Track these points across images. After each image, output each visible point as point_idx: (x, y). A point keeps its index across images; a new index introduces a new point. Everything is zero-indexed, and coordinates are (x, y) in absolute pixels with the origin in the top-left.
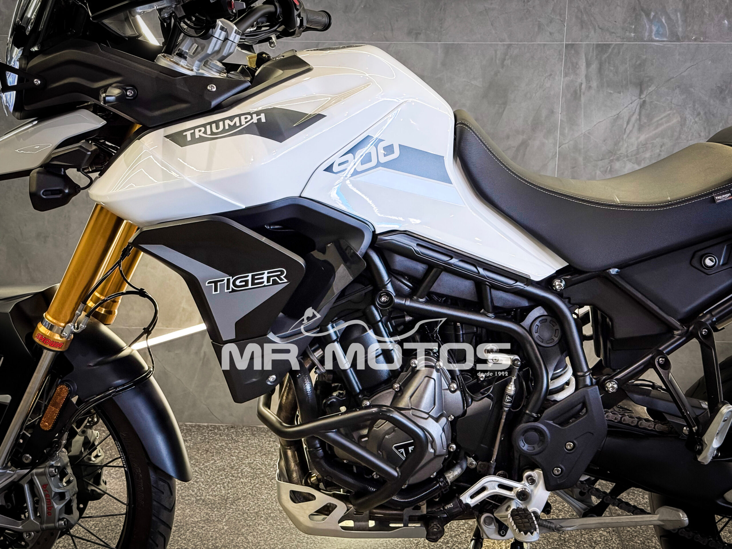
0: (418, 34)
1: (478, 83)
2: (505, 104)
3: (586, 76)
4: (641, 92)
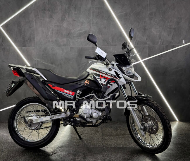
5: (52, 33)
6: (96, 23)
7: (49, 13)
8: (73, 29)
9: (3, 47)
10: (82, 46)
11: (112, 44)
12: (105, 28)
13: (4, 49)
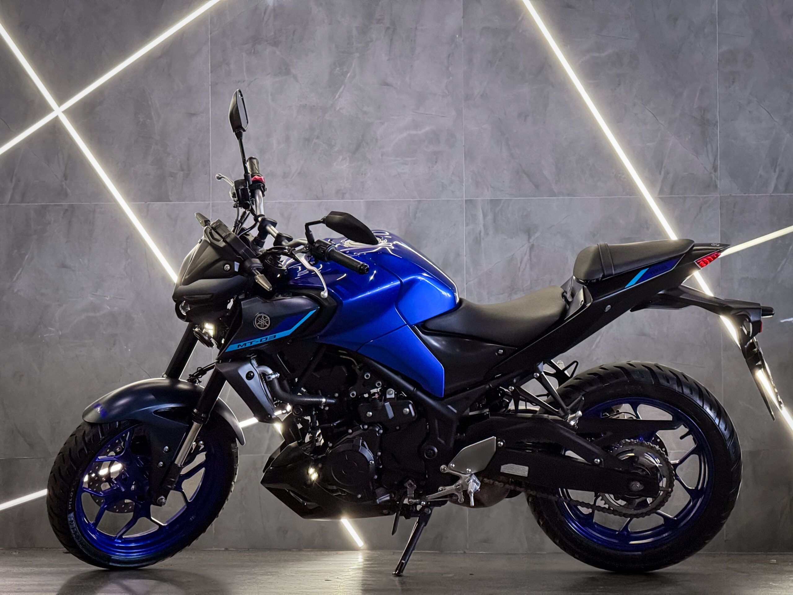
0: (344, 194)
3: (484, 225)
4: (529, 238)
5: (287, 139)
6: (483, 96)
7: (278, 53)
8: (382, 123)
9: (65, 203)
11: (555, 188)
12: (523, 116)
13: (71, 211)
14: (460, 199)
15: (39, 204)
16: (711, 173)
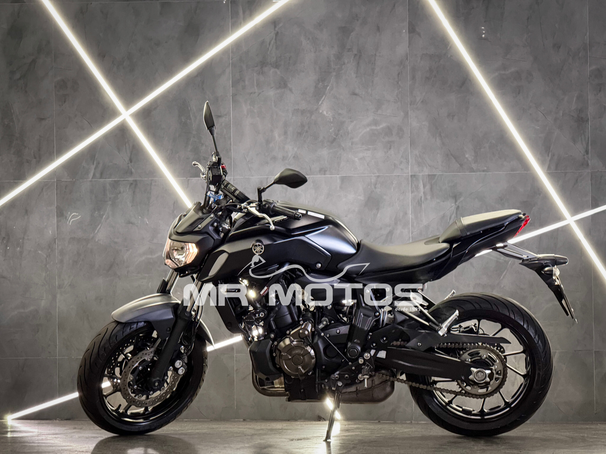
0: (325, 171)
1: (362, 198)
2: (378, 209)
3: (424, 193)
4: (456, 201)
5: (285, 133)
6: (423, 102)
7: (279, 73)
8: (352, 122)
9: (131, 179)
10: (378, 175)
11: (474, 166)
12: (451, 116)
13: (134, 185)
14: (407, 174)
15: (113, 179)
16: (584, 155)
